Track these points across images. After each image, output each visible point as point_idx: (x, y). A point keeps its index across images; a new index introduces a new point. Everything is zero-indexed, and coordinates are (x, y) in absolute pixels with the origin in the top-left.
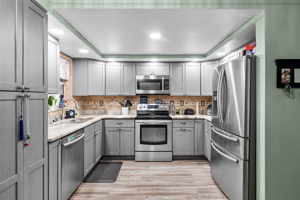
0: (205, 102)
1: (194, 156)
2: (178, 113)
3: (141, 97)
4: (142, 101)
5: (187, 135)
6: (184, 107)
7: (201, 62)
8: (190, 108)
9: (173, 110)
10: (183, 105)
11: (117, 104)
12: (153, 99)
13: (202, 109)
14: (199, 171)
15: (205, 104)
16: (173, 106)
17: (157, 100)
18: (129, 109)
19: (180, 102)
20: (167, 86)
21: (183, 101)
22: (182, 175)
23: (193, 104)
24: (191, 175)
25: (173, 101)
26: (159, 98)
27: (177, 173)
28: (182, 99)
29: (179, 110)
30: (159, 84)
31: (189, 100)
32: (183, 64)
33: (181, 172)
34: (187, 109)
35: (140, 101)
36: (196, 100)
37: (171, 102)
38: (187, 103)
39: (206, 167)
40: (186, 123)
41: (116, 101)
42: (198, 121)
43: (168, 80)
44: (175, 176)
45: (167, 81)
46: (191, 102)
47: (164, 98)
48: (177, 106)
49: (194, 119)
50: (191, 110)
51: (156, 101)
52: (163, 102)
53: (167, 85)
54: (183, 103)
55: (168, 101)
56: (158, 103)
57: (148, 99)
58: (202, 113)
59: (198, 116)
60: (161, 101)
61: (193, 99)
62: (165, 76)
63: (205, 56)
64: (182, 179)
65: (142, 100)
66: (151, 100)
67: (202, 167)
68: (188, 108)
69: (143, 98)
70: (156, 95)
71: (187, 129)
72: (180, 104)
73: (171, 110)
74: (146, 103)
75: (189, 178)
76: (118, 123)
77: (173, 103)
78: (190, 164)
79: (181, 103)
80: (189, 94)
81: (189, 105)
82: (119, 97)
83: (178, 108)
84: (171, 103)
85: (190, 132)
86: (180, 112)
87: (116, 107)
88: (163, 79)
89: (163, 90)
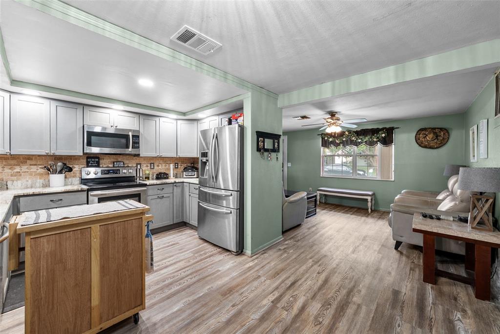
0: (179, 165)
1: (174, 224)
2: (148, 178)
3: (88, 158)
4: (90, 164)
5: (166, 202)
6: (154, 170)
7: (177, 119)
8: (163, 171)
9: (141, 175)
10: (153, 168)
11: (35, 170)
12: (109, 160)
13: (175, 172)
14: (183, 237)
15: (179, 167)
16: (141, 170)
17: (117, 162)
18: (66, 177)
19: (149, 165)
20: (136, 144)
21: (153, 164)
22: (168, 246)
23: (166, 166)
24: (178, 243)
25: (140, 164)
26: (119, 160)
27: (161, 246)
28: (152, 161)
29: (149, 174)
30: (123, 141)
31: (161, 162)
32: (157, 119)
33: (165, 244)
34: (160, 173)
35: (85, 164)
36: (169, 162)
37: (137, 164)
38: (158, 166)
39: (188, 232)
40: (163, 189)
41: (30, 165)
42: (177, 184)
43: (138, 137)
44: (160, 250)
45: (136, 137)
46: (163, 165)
47: (127, 159)
48: (146, 169)
49: (173, 183)
50: (165, 173)
51: (115, 163)
52: (126, 165)
53: (137, 142)
54: (154, 166)
55: (132, 163)
56: (118, 167)
57: (101, 161)
58: (176, 176)
59: (172, 180)
60: (124, 164)
61: (166, 161)
62: (134, 131)
63: (184, 114)
64: (171, 249)
65: (91, 162)
66: (106, 162)
67: (184, 233)
68: (160, 171)
69: (93, 160)
70: (114, 156)
71: (165, 195)
72: (149, 167)
73: (138, 175)
74: (98, 166)
75: (177, 247)
76: (51, 201)
77: (140, 167)
78: (170, 234)
79: (151, 166)
80: (164, 155)
81: (161, 168)
82: (38, 158)
83: (147, 172)
84: (137, 166)
85: (168, 199)
86: (151, 176)
87: (32, 175)
88: (130, 134)
89: (130, 149)
